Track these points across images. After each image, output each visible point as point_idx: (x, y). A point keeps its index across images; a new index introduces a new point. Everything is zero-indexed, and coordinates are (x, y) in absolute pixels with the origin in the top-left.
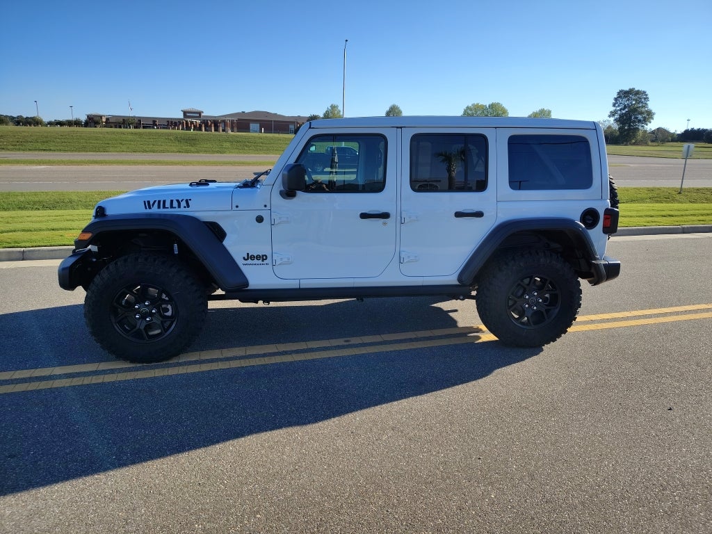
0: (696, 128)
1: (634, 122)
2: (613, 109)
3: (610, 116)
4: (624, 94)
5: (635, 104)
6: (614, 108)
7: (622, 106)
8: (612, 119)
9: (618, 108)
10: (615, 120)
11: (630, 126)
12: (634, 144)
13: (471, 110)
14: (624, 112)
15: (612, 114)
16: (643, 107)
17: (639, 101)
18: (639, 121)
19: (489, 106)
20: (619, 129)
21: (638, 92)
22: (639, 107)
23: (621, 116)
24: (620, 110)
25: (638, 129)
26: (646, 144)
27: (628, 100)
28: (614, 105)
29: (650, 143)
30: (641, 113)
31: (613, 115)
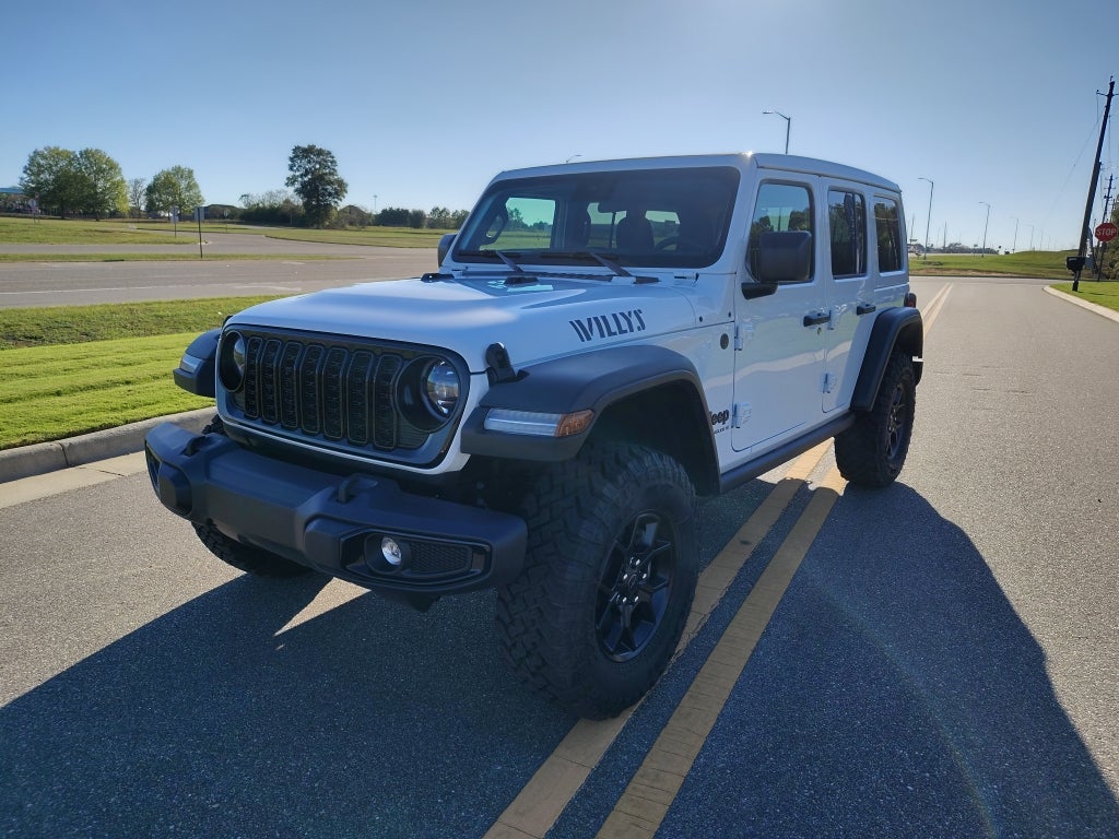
0: (394, 208)
1: (323, 195)
2: (290, 174)
3: (287, 184)
4: (302, 153)
5: (319, 169)
6: (292, 173)
7: (302, 171)
8: (291, 190)
9: (298, 174)
10: (296, 191)
11: (318, 201)
12: (328, 228)
13: (45, 158)
14: (306, 179)
15: (291, 181)
16: (331, 174)
17: (323, 165)
18: (330, 194)
19: (81, 154)
20: (305, 204)
21: (320, 152)
22: (326, 174)
23: (304, 185)
24: (301, 176)
25: (328, 206)
26: (343, 228)
27: (309, 162)
28: (291, 169)
29: (348, 227)
30: (330, 183)
31: (293, 184)
